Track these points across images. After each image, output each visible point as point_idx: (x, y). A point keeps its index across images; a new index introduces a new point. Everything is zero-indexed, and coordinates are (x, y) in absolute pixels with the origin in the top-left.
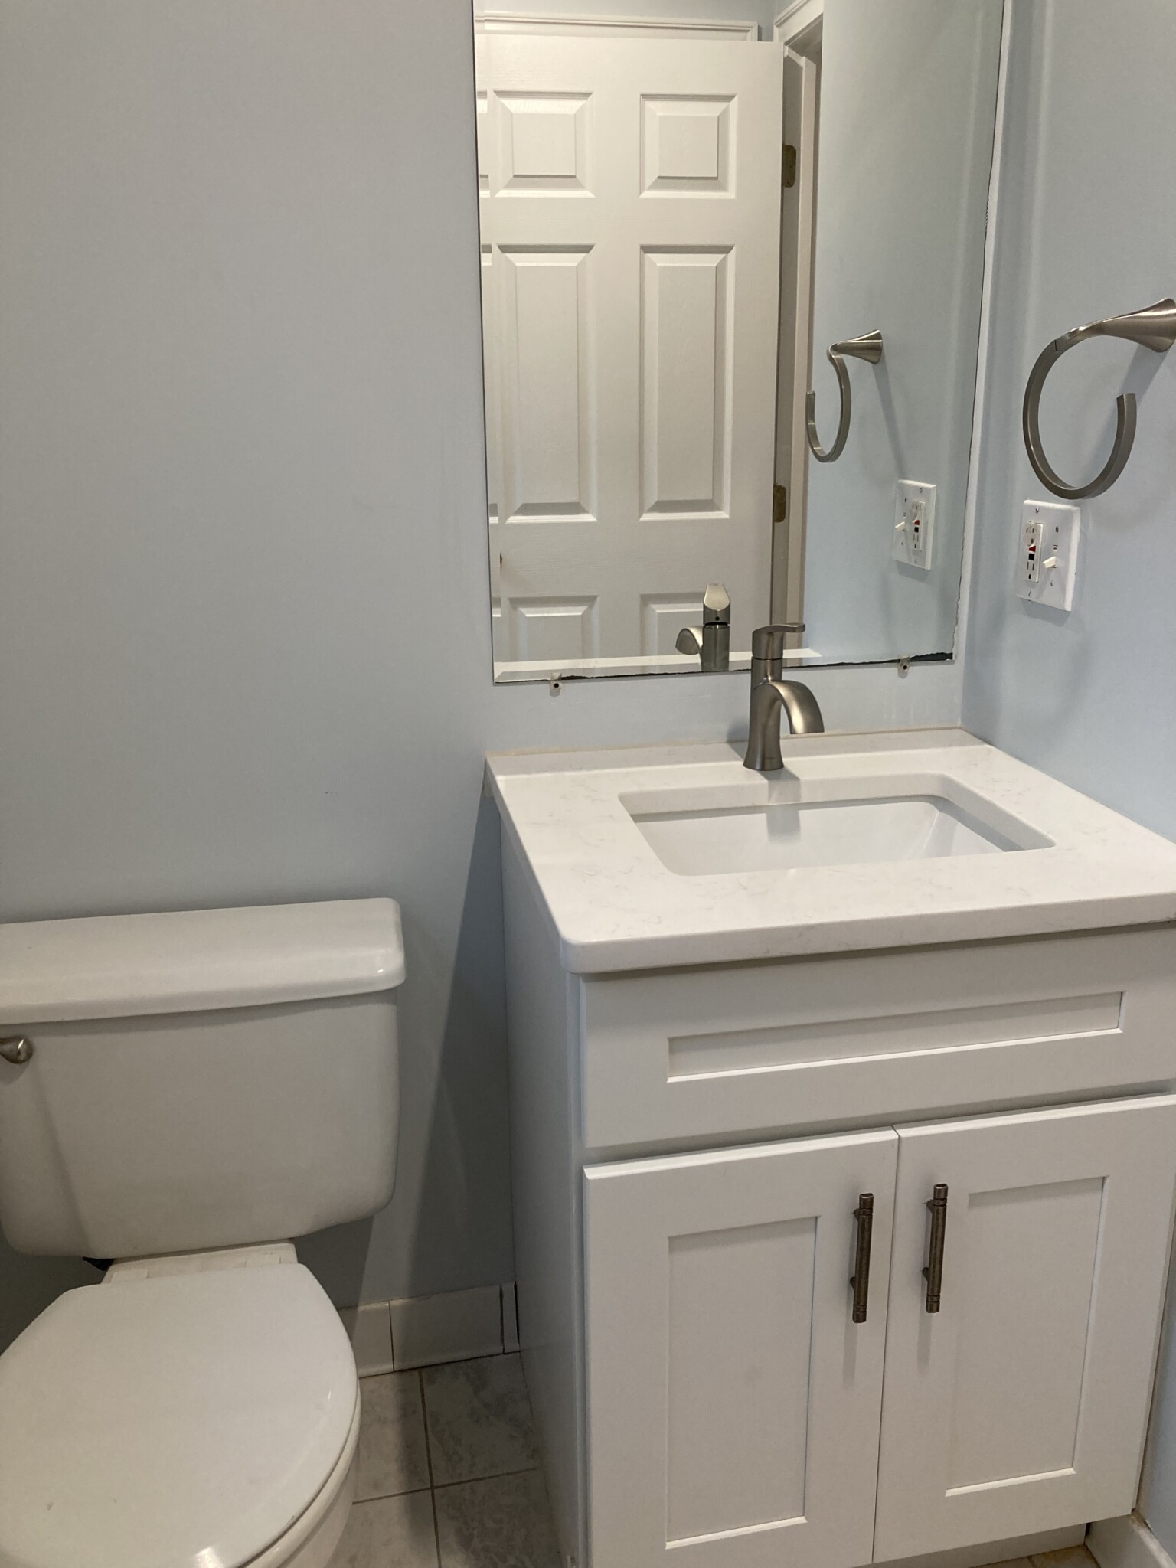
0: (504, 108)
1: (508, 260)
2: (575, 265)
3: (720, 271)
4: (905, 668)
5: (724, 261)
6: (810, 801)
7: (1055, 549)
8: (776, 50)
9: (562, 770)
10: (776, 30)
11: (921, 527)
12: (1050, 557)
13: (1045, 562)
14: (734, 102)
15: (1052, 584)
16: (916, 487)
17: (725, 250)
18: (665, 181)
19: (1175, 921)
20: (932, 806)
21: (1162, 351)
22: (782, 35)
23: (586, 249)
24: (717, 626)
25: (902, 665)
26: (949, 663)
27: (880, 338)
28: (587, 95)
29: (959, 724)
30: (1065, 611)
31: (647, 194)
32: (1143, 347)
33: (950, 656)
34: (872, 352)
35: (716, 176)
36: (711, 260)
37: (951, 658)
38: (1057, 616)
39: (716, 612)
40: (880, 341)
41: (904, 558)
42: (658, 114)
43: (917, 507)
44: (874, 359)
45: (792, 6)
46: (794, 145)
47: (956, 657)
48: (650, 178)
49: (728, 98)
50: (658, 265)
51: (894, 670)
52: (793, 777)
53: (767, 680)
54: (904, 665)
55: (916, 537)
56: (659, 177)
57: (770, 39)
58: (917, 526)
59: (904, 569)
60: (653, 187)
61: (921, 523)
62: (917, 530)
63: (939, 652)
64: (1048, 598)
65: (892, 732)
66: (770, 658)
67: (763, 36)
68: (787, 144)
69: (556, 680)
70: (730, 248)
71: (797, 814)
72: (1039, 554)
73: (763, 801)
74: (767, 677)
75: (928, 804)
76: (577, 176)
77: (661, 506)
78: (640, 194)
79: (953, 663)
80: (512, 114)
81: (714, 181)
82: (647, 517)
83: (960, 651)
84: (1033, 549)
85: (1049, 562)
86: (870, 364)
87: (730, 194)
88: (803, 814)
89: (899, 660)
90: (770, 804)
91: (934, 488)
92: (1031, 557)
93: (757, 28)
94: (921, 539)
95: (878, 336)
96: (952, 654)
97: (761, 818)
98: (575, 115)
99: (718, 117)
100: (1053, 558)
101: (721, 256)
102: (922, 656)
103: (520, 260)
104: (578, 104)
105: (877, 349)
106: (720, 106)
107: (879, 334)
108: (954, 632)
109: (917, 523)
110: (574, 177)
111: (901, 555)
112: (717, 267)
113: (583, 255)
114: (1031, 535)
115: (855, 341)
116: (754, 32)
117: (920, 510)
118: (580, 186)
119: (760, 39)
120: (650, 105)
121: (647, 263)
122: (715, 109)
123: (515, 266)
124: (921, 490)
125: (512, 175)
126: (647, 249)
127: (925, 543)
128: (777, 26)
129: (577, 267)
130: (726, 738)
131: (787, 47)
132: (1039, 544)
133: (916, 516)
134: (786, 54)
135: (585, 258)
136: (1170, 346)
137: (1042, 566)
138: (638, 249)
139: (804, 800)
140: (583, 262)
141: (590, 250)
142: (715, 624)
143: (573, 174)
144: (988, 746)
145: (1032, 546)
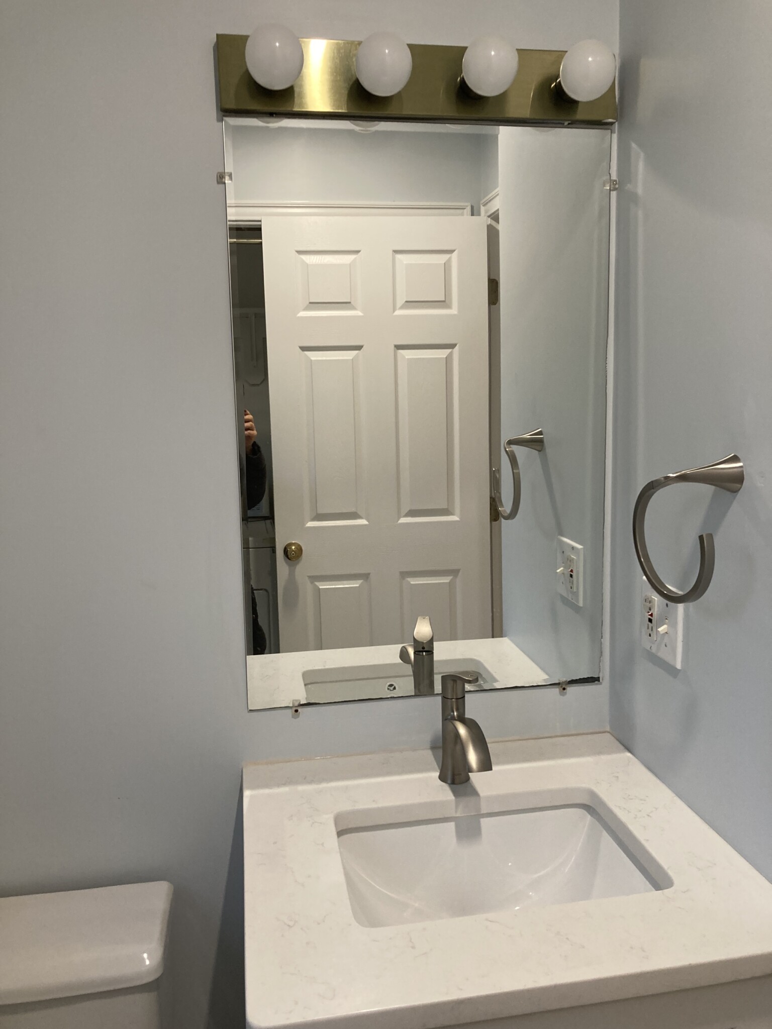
0: (303, 261)
1: (306, 355)
2: (351, 358)
3: (448, 360)
4: (564, 689)
5: (451, 354)
6: (489, 811)
7: (667, 619)
8: (482, 221)
9: (297, 783)
10: (483, 209)
11: (574, 574)
12: (663, 625)
13: (660, 629)
14: (455, 255)
15: (666, 646)
16: (569, 545)
17: (452, 346)
18: (409, 304)
19: (771, 974)
20: (585, 812)
21: (735, 492)
22: (486, 212)
23: (359, 348)
24: (424, 653)
25: (561, 687)
26: (597, 684)
27: (542, 435)
28: (358, 252)
29: (608, 729)
30: (676, 668)
31: (398, 312)
32: (718, 488)
33: (598, 679)
34: (536, 443)
35: (444, 300)
36: (443, 354)
37: (599, 681)
38: (671, 670)
39: (423, 643)
40: (542, 436)
41: (565, 595)
42: (405, 262)
43: (571, 560)
44: (539, 448)
45: (493, 193)
46: (497, 279)
47: (602, 680)
48: (400, 302)
49: (452, 251)
50: (407, 357)
51: (556, 691)
52: (474, 793)
53: (454, 714)
54: (564, 687)
55: (571, 581)
56: (406, 302)
57: (479, 215)
58: (571, 573)
59: (565, 601)
60: (402, 307)
61: (574, 571)
62: (571, 576)
63: (590, 676)
64: (663, 654)
65: (557, 736)
66: (455, 698)
67: (475, 213)
68: (492, 277)
69: (296, 707)
70: (455, 345)
71: (479, 822)
72: (655, 620)
73: (452, 813)
74: (454, 712)
75: (581, 810)
76: (352, 303)
77: (412, 513)
78: (394, 312)
79: (601, 684)
80: (307, 264)
81: (444, 303)
82: (403, 520)
83: (605, 675)
84: (651, 615)
85: (662, 629)
86: (537, 452)
87: (454, 311)
88: (484, 822)
89: (559, 683)
90: (457, 815)
91: (581, 548)
92: (650, 621)
93: (470, 207)
94: (575, 582)
95: (540, 433)
96: (599, 678)
97: (452, 825)
98: (350, 264)
99: (445, 264)
100: (665, 626)
101: (449, 351)
102: (576, 680)
103: (314, 356)
104: (351, 258)
105: (541, 441)
106: (445, 257)
107: (541, 431)
108: (600, 662)
109: (572, 571)
110: (350, 303)
111: (562, 590)
112: (446, 358)
113: (356, 352)
114: (648, 605)
115: (525, 436)
116: (469, 209)
117: (573, 563)
118: (354, 308)
119: (472, 215)
120: (399, 257)
121: (398, 355)
122: (442, 259)
123: (311, 360)
124: (573, 548)
125: (308, 303)
126: (398, 347)
127: (578, 589)
128: (483, 206)
129: (352, 359)
130: (428, 746)
131: (489, 219)
132: (655, 611)
133: (570, 566)
134: (489, 223)
135: (358, 353)
136: (740, 489)
137: (657, 631)
138: (393, 347)
139: (484, 811)
140: (357, 356)
141: (361, 348)
142: (423, 652)
143: (349, 301)
144: (629, 754)
145: (650, 613)
